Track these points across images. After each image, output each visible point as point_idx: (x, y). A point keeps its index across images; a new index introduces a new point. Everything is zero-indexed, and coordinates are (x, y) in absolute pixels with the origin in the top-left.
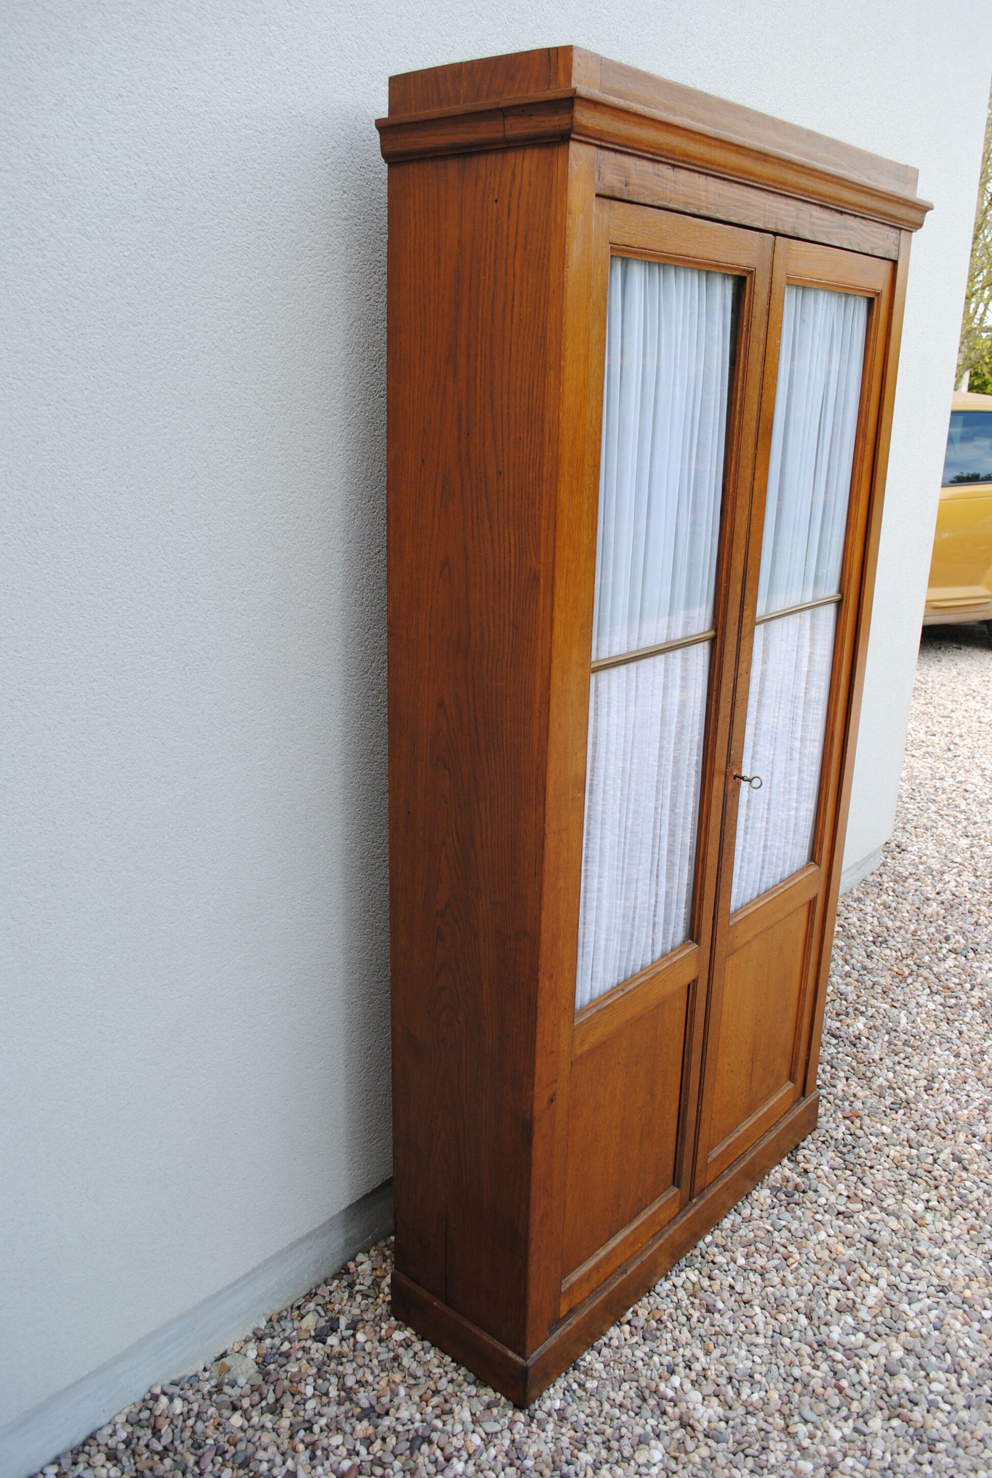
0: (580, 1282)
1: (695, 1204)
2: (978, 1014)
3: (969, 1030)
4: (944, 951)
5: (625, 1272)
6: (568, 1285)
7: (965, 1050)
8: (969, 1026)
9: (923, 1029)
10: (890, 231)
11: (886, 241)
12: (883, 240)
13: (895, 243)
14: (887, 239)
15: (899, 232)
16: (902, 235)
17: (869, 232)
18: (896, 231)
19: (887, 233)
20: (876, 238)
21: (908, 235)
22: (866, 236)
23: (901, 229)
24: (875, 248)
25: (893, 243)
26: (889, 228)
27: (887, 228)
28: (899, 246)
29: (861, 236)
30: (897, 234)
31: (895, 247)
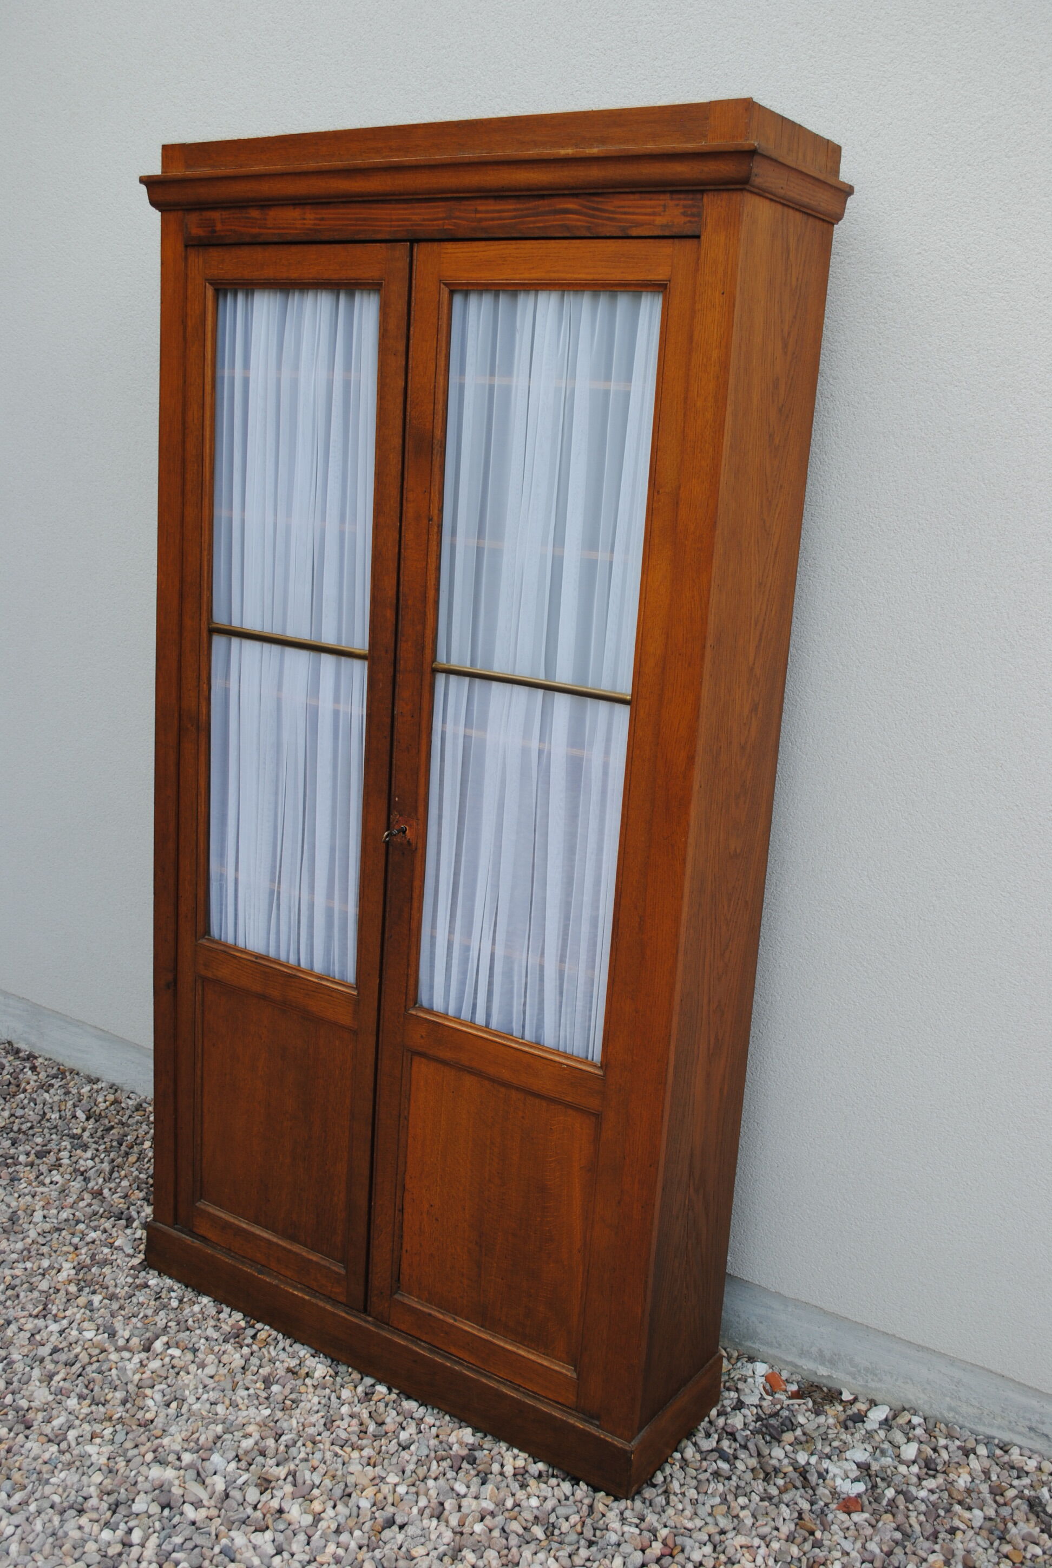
0: (214, 1219)
1: (367, 1321)
5: (260, 1272)
6: (203, 1207)
10: (672, 199)
11: (662, 214)
12: (654, 214)
13: (689, 212)
14: (665, 211)
15: (699, 196)
16: (707, 199)
17: (613, 209)
18: (691, 196)
19: (662, 203)
20: (633, 214)
21: (725, 195)
22: (607, 215)
23: (702, 192)
24: (631, 227)
25: (684, 214)
26: (668, 196)
27: (662, 197)
28: (699, 215)
29: (593, 216)
30: (692, 199)
31: (688, 219)
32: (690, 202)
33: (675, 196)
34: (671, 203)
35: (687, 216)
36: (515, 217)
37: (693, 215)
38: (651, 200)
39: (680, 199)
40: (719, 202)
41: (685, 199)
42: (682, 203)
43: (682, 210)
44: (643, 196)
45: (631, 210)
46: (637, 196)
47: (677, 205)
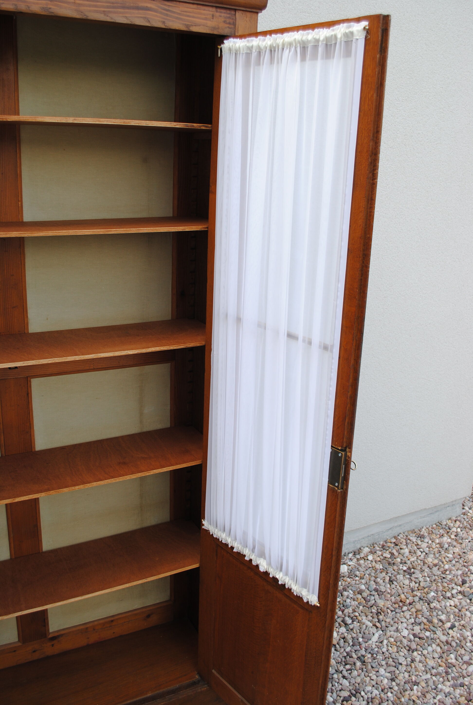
2: (439, 649)
3: (420, 662)
4: (454, 592)
7: (403, 677)
8: (423, 658)
9: (384, 650)
10: (217, 12)
11: (212, 20)
12: (206, 19)
13: (228, 22)
14: (213, 19)
15: (233, 12)
16: (238, 14)
17: (180, 12)
18: (228, 12)
19: (211, 13)
20: (193, 17)
21: (248, 14)
22: (176, 15)
23: (235, 10)
24: (192, 25)
25: (225, 22)
26: (214, 9)
27: (211, 9)
28: (234, 24)
29: (167, 15)
30: (229, 14)
31: (228, 25)
32: (228, 15)
33: (218, 10)
34: (218, 14)
35: (227, 24)
36: (108, 7)
37: (229, 23)
38: (204, 10)
39: (221, 12)
40: (245, 18)
41: (224, 13)
42: (223, 15)
43: (223, 20)
44: (199, 6)
45: (191, 14)
46: (195, 6)
47: (220, 16)
